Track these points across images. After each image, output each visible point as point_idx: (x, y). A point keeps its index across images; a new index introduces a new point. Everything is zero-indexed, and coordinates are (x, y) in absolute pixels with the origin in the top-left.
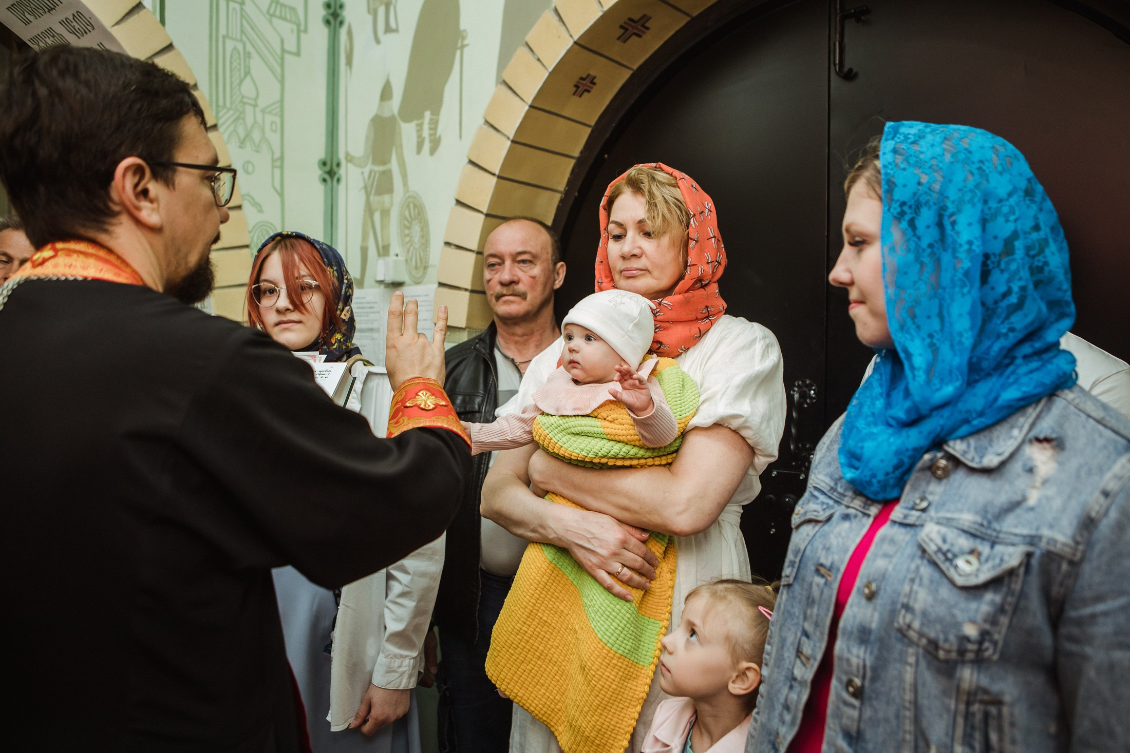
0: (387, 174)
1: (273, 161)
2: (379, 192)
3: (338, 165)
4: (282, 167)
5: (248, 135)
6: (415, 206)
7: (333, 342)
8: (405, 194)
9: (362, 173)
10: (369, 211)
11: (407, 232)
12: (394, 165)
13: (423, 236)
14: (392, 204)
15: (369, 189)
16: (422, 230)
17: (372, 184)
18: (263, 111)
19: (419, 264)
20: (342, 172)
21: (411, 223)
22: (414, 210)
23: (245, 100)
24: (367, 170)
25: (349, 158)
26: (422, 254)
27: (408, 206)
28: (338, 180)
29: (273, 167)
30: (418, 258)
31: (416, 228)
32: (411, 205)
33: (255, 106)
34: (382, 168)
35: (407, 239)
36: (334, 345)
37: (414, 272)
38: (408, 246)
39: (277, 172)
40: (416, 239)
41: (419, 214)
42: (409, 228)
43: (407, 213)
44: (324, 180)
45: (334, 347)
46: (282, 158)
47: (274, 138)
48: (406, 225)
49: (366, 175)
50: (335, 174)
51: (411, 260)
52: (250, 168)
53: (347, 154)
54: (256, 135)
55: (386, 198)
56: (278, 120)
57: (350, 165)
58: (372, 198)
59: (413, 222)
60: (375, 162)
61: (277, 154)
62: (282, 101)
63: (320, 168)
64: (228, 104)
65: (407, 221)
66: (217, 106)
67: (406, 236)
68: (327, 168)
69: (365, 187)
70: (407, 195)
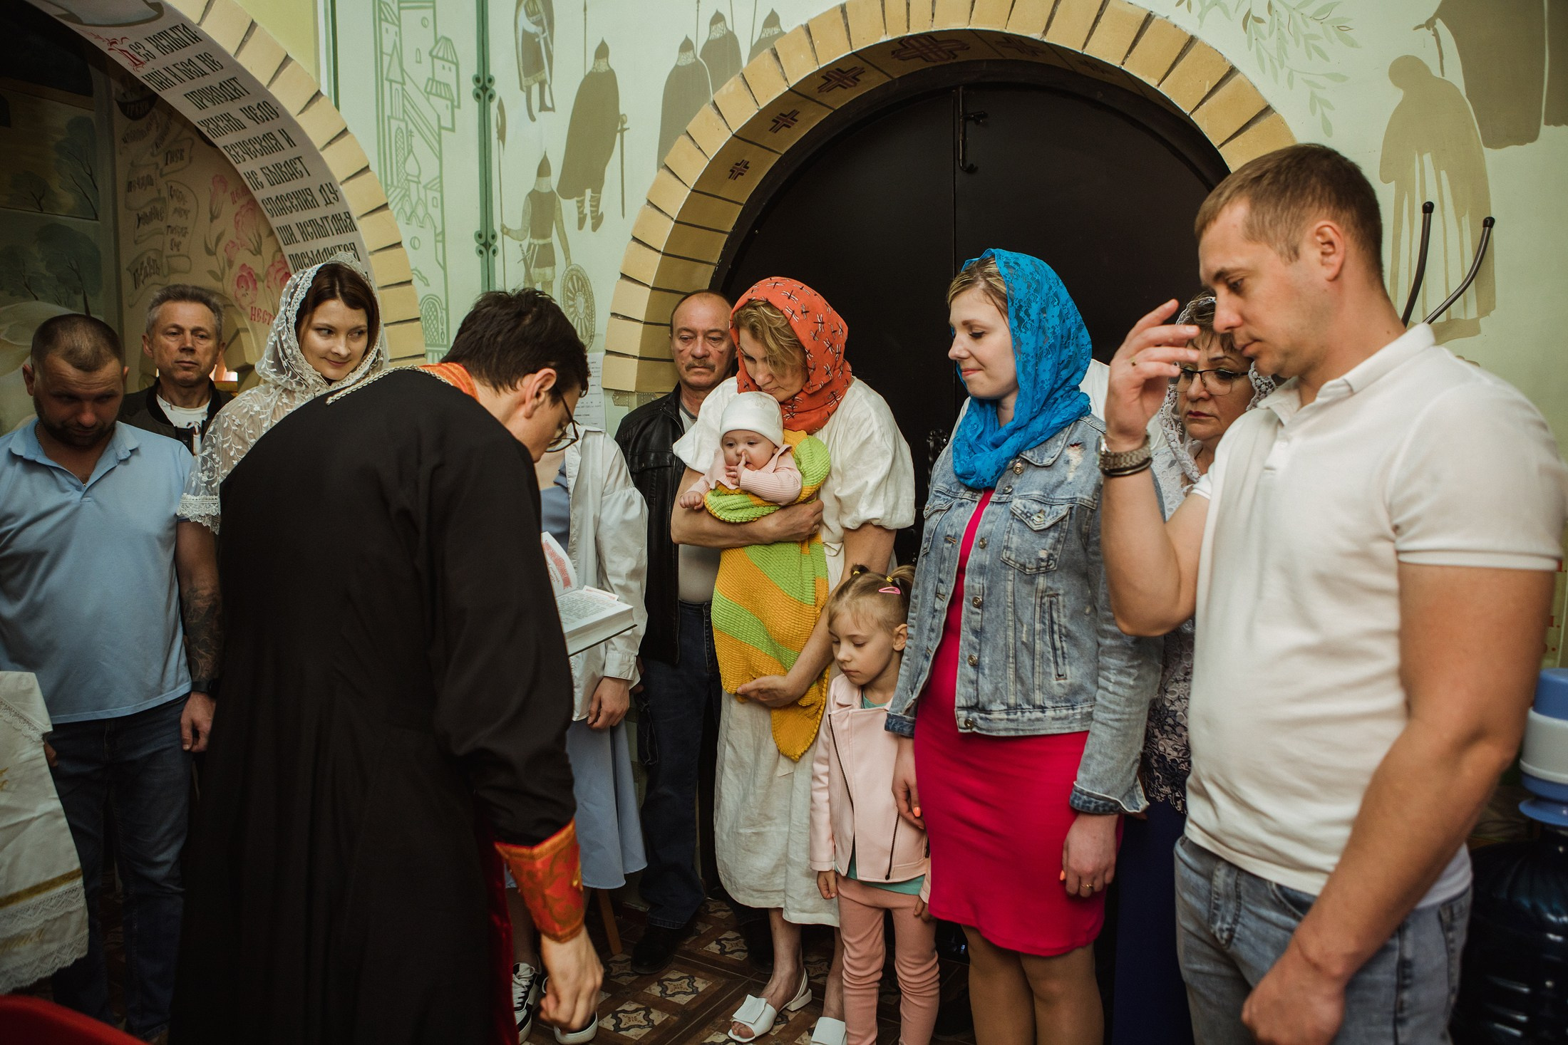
0: (549, 247)
2: (540, 265)
3: (494, 237)
5: (413, 212)
6: (578, 278)
8: (567, 267)
9: (521, 245)
10: (529, 281)
11: (571, 303)
12: (555, 239)
13: (587, 307)
14: (553, 275)
15: (528, 262)
16: (587, 301)
17: (533, 256)
19: (584, 334)
20: (498, 243)
21: (574, 295)
22: (578, 282)
24: (525, 244)
25: (505, 230)
26: (587, 324)
27: (572, 279)
28: (494, 252)
31: (581, 300)
32: (574, 277)
34: (541, 242)
35: (572, 310)
41: (583, 285)
42: (573, 300)
43: (570, 285)
44: (481, 252)
46: (443, 233)
47: (435, 214)
48: (569, 296)
49: (525, 248)
50: (491, 245)
53: (503, 227)
55: (548, 270)
57: (506, 238)
58: (532, 270)
59: (578, 294)
60: (534, 236)
63: (474, 239)
65: (571, 292)
67: (570, 306)
68: (483, 241)
69: (525, 259)
70: (570, 268)
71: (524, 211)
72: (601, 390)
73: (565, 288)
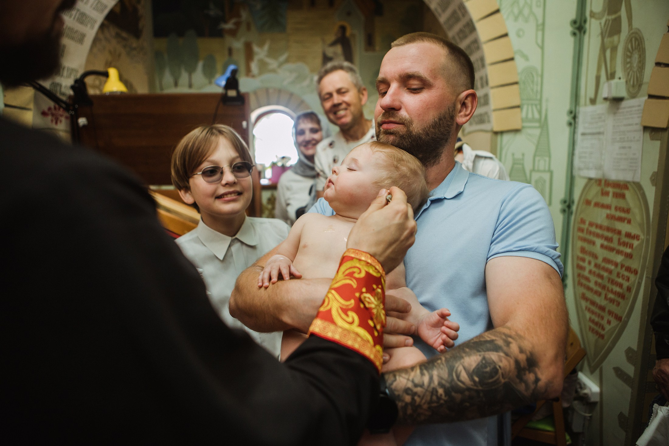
0: (618, 21)
1: (537, 26)
2: (611, 35)
3: (585, 21)
4: (543, 30)
5: (520, 12)
6: (636, 39)
8: (629, 32)
9: (600, 23)
10: (603, 49)
11: (628, 60)
12: (623, 12)
13: (640, 62)
14: (619, 41)
15: (604, 33)
16: (640, 56)
17: (606, 30)
19: (635, 83)
20: (587, 26)
21: (632, 53)
22: (635, 42)
24: (603, 21)
26: (638, 75)
27: (631, 41)
28: (585, 32)
29: (537, 30)
30: (635, 79)
31: (636, 56)
32: (633, 39)
34: (613, 17)
35: (628, 66)
37: (631, 89)
38: (629, 70)
39: (540, 33)
40: (635, 65)
41: (639, 45)
42: (630, 57)
43: (630, 46)
44: (575, 34)
46: (543, 24)
47: (538, 12)
48: (628, 54)
49: (603, 24)
50: (582, 28)
51: (630, 81)
52: (521, 33)
53: (591, 12)
54: (526, 12)
55: (616, 38)
57: (593, 20)
58: (606, 40)
59: (634, 52)
60: (609, 13)
61: (540, 21)
63: (572, 25)
65: (630, 52)
67: (628, 63)
68: (577, 25)
69: (602, 34)
70: (631, 32)
72: (642, 128)
73: (626, 49)
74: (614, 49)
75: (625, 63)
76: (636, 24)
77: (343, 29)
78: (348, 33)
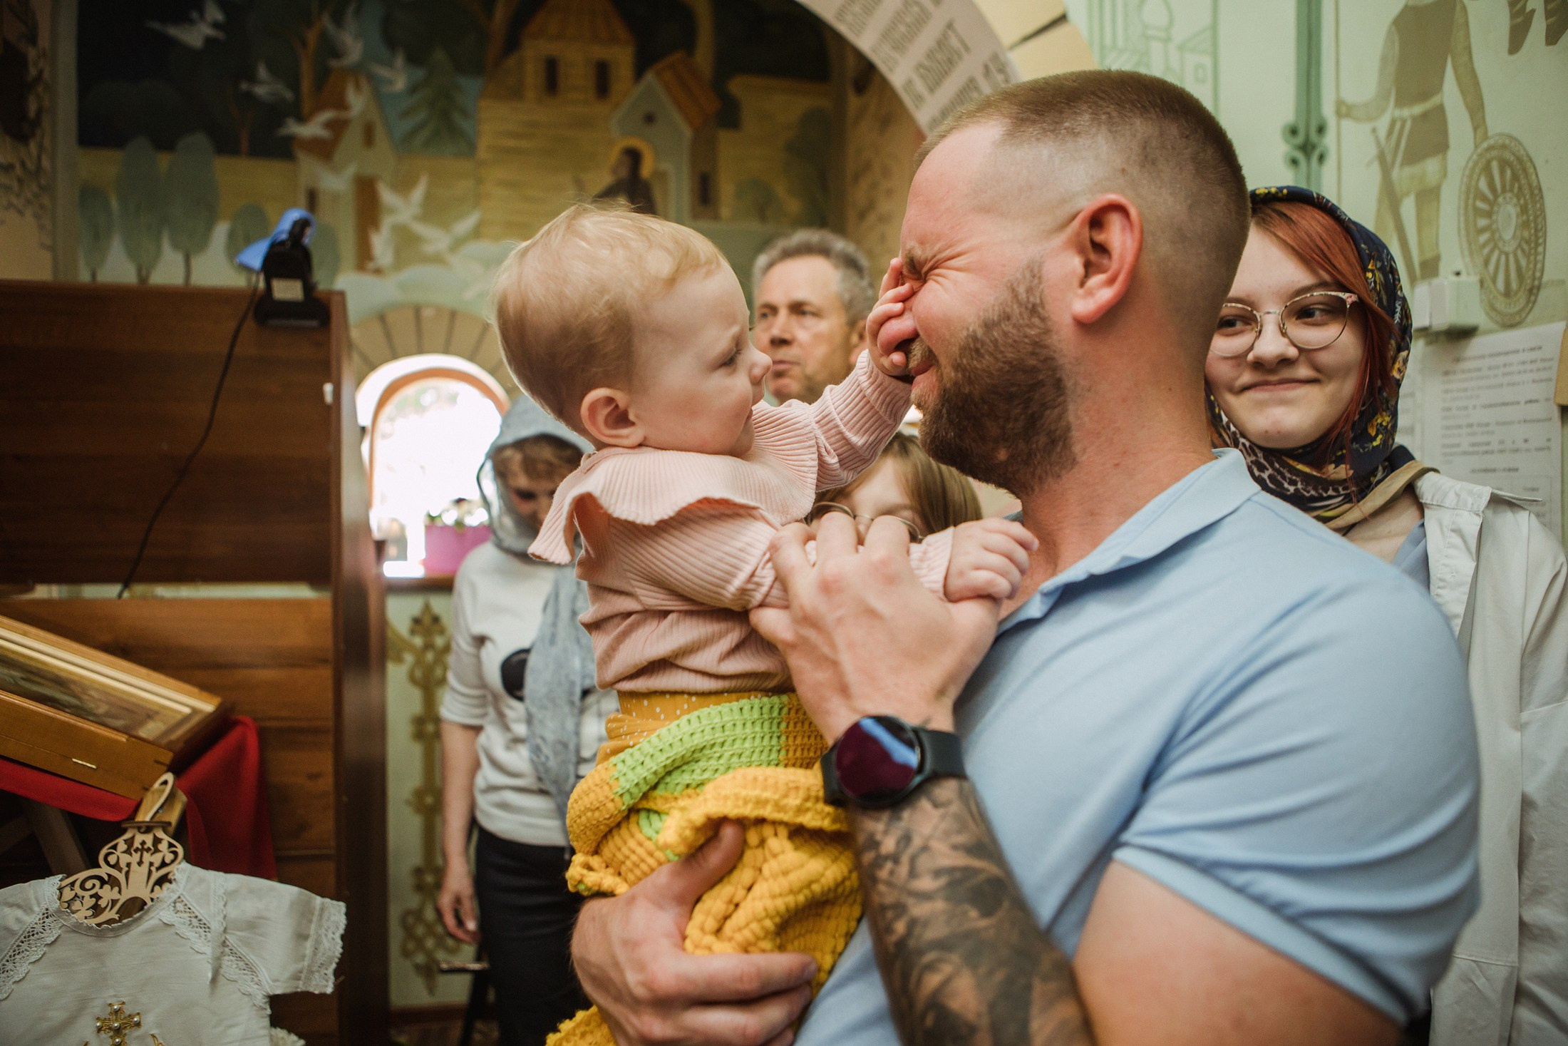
0: (1437, 118)
2: (1413, 157)
3: (1321, 130)
6: (1504, 164)
7: (1373, 434)
8: (1476, 147)
9: (1374, 130)
11: (1482, 222)
12: (1451, 95)
13: (1525, 225)
14: (1444, 174)
15: (1389, 158)
16: (1524, 210)
18: (1181, 48)
19: (1514, 285)
20: (1329, 140)
21: (1492, 204)
22: (1502, 173)
23: (1150, 32)
24: (1383, 124)
25: (1344, 110)
26: (1523, 262)
27: (1487, 169)
28: (1321, 158)
30: (1513, 275)
31: (1508, 212)
32: (1495, 165)
33: (1167, 40)
34: (1418, 109)
35: (1484, 238)
36: (1374, 439)
37: (1501, 304)
38: (1486, 251)
40: (1508, 235)
41: (1515, 177)
42: (1489, 214)
43: (1483, 185)
44: (1294, 162)
45: (1375, 444)
48: (1480, 206)
49: (1382, 133)
50: (1314, 147)
51: (1494, 280)
53: (1340, 103)
55: (1431, 166)
56: (1207, 61)
57: (1347, 124)
58: (1395, 173)
59: (1500, 200)
60: (1403, 99)
62: (1214, 27)
63: (1287, 141)
64: (1120, 43)
65: (1484, 198)
66: (1102, 47)
67: (1481, 231)
68: (1300, 139)
69: (1381, 157)
70: (1485, 145)
71: (1384, 60)
72: (1556, 413)
73: (1470, 193)
74: (1428, 196)
75: (1471, 232)
76: (1498, 123)
77: (634, 157)
78: (646, 170)
